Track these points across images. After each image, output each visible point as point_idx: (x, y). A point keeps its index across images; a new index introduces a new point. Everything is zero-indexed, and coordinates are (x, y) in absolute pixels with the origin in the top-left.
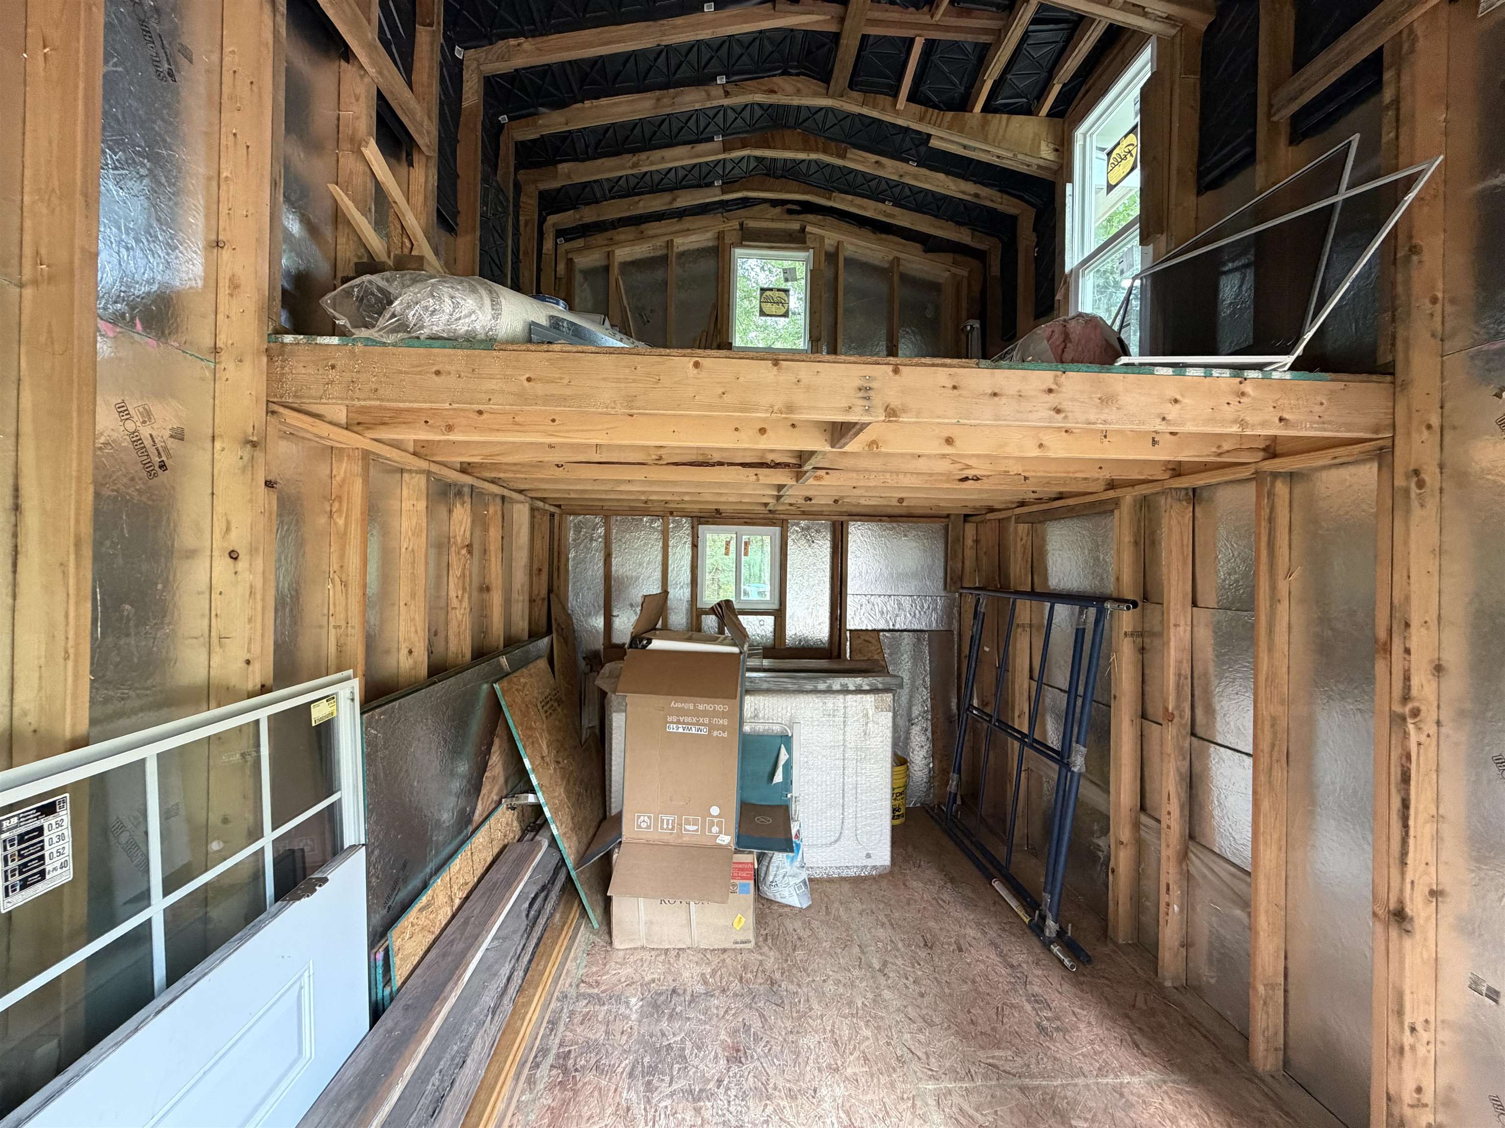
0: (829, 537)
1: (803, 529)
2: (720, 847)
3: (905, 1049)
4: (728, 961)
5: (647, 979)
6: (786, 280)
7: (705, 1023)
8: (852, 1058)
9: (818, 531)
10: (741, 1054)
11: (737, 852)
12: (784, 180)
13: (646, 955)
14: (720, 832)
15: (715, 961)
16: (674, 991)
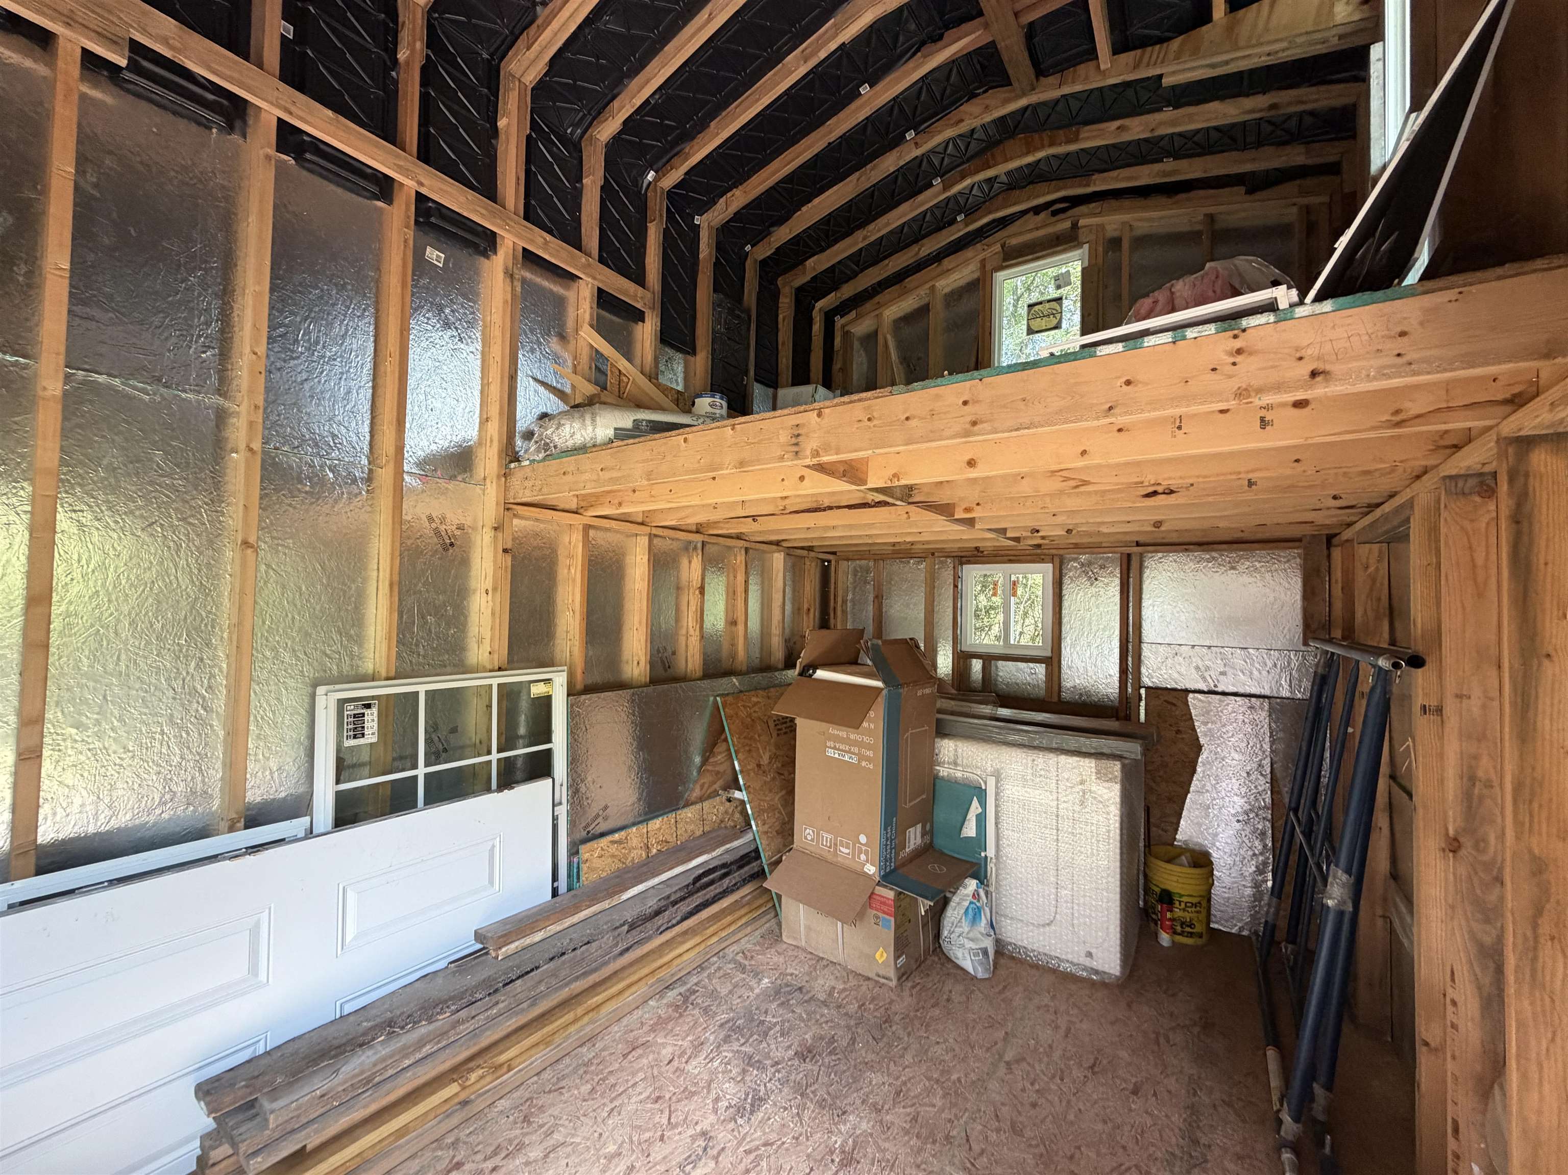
0: (1117, 572)
1: (1083, 565)
2: (866, 875)
3: (963, 1134)
4: (864, 988)
5: (788, 971)
6: (1058, 287)
7: (803, 1021)
8: (902, 1110)
9: (1102, 567)
10: (810, 1055)
11: (878, 884)
12: (1031, 186)
13: (802, 955)
14: (867, 861)
15: (853, 982)
16: (800, 989)
